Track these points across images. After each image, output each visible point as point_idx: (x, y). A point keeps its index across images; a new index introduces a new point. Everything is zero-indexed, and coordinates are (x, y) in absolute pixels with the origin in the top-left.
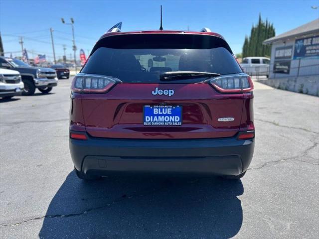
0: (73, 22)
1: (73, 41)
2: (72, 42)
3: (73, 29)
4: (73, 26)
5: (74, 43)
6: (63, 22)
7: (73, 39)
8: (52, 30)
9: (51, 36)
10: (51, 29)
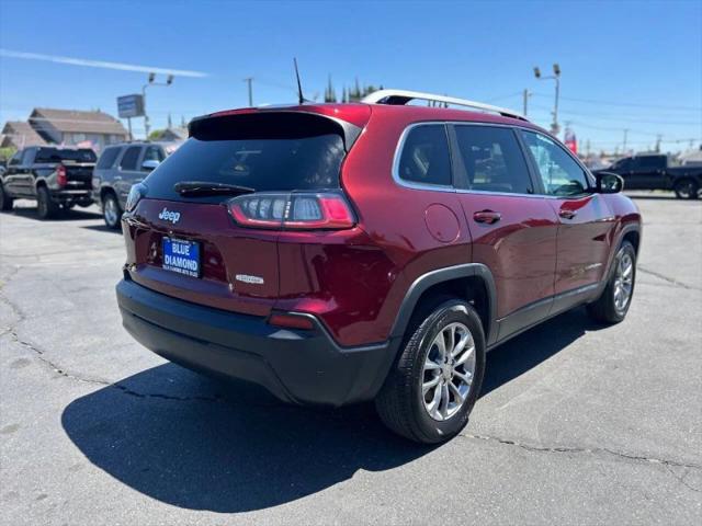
0: (557, 72)
1: (554, 114)
2: (552, 117)
3: (557, 89)
4: (558, 83)
5: (555, 119)
6: (538, 75)
7: (553, 110)
8: (529, 92)
9: (523, 106)
10: (526, 92)
